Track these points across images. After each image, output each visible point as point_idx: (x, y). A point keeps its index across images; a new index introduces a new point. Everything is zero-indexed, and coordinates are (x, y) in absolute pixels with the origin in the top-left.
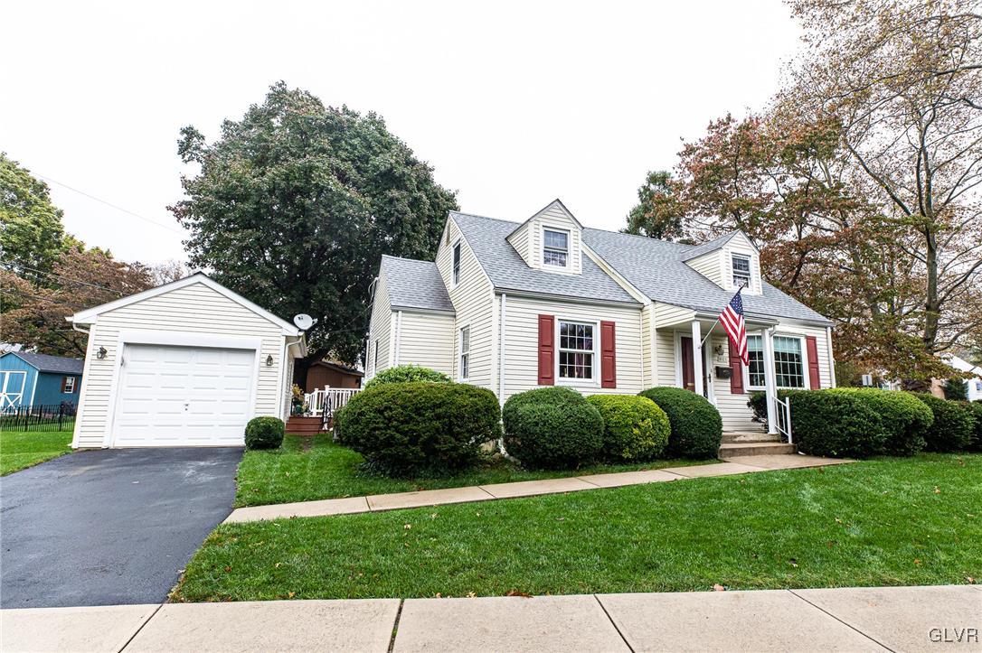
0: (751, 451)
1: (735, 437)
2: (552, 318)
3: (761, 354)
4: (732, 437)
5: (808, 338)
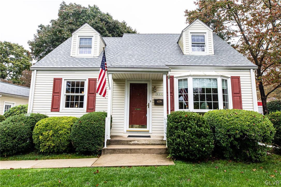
0: (129, 151)
1: (131, 141)
2: (61, 79)
3: (187, 89)
4: (127, 141)
5: (232, 78)
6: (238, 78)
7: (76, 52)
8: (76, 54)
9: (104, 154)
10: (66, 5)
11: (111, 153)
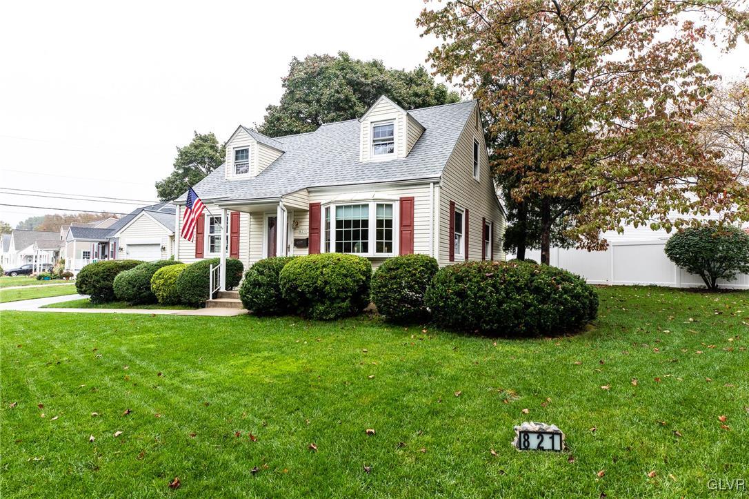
5: (402, 200)
6: (411, 200)
7: (231, 172)
8: (231, 175)
9: (208, 307)
10: (299, 63)
11: (214, 306)
